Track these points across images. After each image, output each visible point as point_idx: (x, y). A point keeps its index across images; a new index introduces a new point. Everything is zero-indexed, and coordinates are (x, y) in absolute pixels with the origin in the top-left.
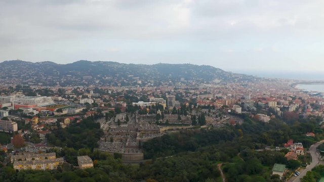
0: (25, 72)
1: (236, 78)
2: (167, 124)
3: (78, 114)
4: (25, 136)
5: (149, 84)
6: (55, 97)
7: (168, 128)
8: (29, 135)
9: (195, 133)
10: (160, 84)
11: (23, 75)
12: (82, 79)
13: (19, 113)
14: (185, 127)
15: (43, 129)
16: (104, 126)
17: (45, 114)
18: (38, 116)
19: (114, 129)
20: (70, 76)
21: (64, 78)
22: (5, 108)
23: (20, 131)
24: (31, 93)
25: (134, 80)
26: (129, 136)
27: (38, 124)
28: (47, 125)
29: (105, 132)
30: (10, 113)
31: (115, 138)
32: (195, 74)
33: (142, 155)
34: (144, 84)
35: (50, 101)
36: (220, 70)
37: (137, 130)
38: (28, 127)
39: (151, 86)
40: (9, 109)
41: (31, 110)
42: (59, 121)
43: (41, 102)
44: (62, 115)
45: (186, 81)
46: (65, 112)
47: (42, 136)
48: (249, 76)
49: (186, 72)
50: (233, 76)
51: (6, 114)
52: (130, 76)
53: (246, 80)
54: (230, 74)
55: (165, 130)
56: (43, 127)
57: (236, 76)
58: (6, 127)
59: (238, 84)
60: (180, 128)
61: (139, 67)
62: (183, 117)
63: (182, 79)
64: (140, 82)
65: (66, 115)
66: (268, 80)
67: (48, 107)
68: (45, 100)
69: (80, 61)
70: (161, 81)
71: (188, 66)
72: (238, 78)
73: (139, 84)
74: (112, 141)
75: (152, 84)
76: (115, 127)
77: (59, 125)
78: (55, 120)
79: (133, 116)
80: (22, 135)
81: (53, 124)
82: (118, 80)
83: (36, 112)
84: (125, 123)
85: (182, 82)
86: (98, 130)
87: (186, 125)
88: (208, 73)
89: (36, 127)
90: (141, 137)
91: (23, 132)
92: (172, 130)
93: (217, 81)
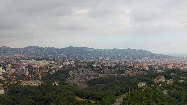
0: (39, 52)
1: (157, 56)
2: (104, 73)
3: (60, 69)
4: (32, 77)
5: (106, 59)
6: (50, 62)
7: (104, 75)
8: (34, 77)
9: (118, 77)
10: (112, 59)
11: (38, 54)
12: (69, 56)
13: (30, 67)
14: (113, 75)
15: (41, 74)
16: (71, 73)
17: (43, 68)
18: (40, 69)
19: (76, 75)
20: (63, 55)
21: (59, 56)
22: (24, 65)
23: (30, 75)
24: (39, 59)
25: (98, 57)
26: (83, 78)
27: (39, 72)
28: (44, 73)
29: (71, 76)
30: (26, 67)
31: (75, 78)
32: (134, 55)
33: (87, 86)
34: (103, 59)
35: (47, 63)
36: (148, 52)
37: (87, 75)
38: (34, 73)
39: (107, 60)
40: (26, 65)
41: (36, 66)
42: (50, 71)
43: (42, 63)
44: (52, 69)
45: (128, 58)
46: (53, 67)
47: (40, 77)
48: (166, 56)
49: (129, 53)
50: (156, 56)
51: (24, 67)
52: (96, 55)
53: (163, 57)
54: (155, 54)
55: (102, 76)
56: (41, 73)
57: (158, 55)
58: (23, 73)
59: (158, 59)
60: (110, 75)
61: (102, 50)
62: (113, 70)
63: (126, 57)
64: (101, 58)
65: (54, 69)
66: (177, 57)
67: (45, 65)
68: (45, 62)
69: (69, 47)
70: (113, 58)
71: (130, 50)
72: (159, 56)
73: (100, 59)
74: (73, 79)
75: (108, 59)
76: (76, 74)
77: (49, 73)
78: (48, 71)
79: (87, 69)
80: (30, 77)
81: (47, 72)
82: (89, 57)
83: (38, 67)
84: (82, 72)
85: (125, 58)
86: (67, 74)
87: (113, 74)
88: (142, 53)
89: (38, 73)
90: (89, 78)
91: (31, 75)
92: (106, 76)
93: (146, 58)
